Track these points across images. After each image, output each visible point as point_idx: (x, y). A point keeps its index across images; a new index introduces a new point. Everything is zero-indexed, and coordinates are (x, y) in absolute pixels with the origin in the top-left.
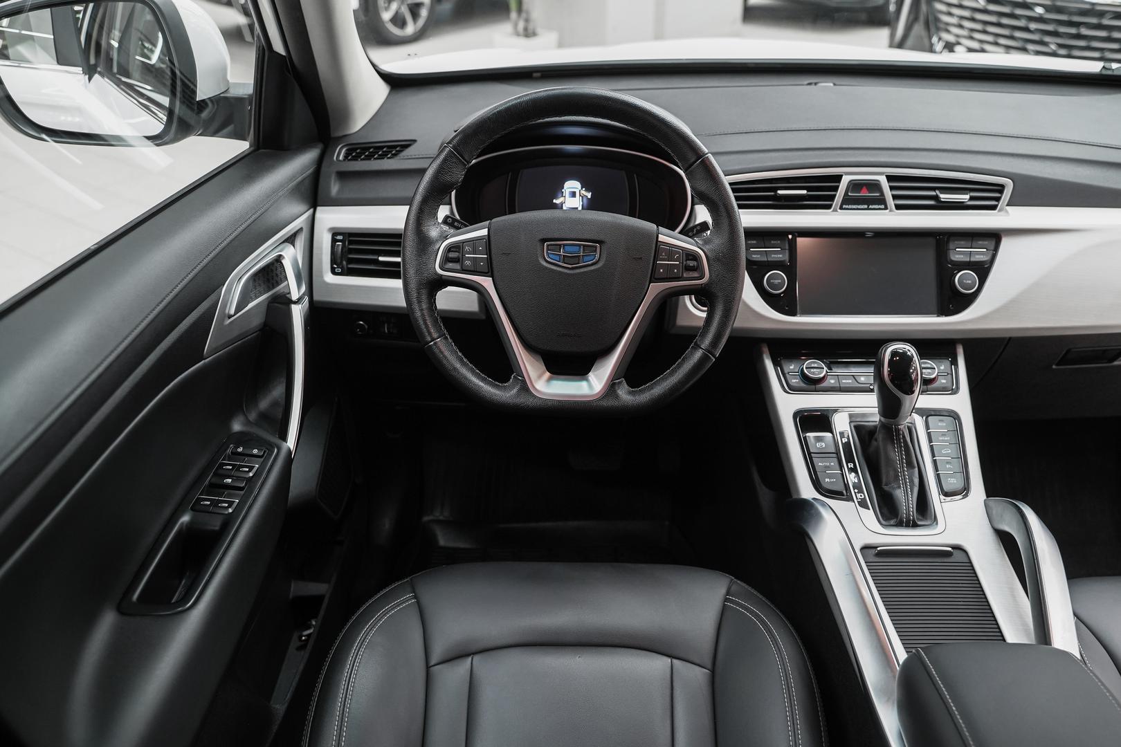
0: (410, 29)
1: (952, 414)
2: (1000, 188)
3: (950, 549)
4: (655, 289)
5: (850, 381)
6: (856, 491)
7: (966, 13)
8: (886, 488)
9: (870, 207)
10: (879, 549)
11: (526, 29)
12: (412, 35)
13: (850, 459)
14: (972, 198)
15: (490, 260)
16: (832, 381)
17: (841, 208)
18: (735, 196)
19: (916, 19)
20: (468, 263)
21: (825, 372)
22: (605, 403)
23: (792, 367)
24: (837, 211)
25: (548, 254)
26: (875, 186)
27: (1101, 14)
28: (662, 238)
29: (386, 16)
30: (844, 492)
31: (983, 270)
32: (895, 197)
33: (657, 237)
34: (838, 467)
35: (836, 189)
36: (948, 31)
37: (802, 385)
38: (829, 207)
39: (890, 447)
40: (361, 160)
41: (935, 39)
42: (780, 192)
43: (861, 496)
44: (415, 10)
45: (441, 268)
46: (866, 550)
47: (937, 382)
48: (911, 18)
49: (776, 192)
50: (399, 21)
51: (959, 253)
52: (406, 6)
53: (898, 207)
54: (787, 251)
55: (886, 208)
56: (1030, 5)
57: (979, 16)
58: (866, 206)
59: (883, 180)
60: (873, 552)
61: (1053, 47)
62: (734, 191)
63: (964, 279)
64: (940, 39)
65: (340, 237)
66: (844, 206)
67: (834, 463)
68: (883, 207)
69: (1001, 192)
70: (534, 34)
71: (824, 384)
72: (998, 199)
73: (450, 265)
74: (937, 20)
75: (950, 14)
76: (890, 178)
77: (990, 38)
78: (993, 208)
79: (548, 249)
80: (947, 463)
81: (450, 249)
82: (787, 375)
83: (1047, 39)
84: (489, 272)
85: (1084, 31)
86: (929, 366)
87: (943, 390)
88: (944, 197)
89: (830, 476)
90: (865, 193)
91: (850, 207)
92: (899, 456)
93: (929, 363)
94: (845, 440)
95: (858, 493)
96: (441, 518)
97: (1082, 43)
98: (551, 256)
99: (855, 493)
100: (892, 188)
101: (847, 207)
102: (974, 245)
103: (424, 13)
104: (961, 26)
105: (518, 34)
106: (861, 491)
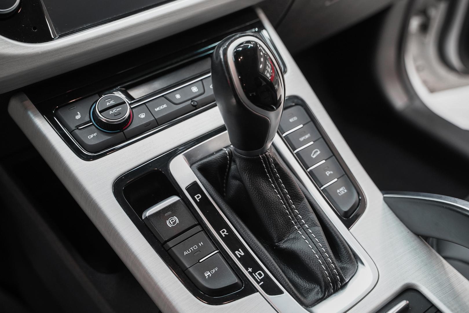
5: (165, 106)
6: (250, 270)
8: (284, 245)
13: (217, 222)
16: (142, 116)
23: (78, 117)
30: (237, 281)
34: (209, 245)
37: (105, 138)
39: (263, 185)
43: (260, 275)
67: (202, 241)
71: (135, 124)
82: (77, 132)
89: (207, 266)
92: (279, 193)
94: (199, 197)
95: (254, 271)
99: (249, 272)
106: (256, 268)
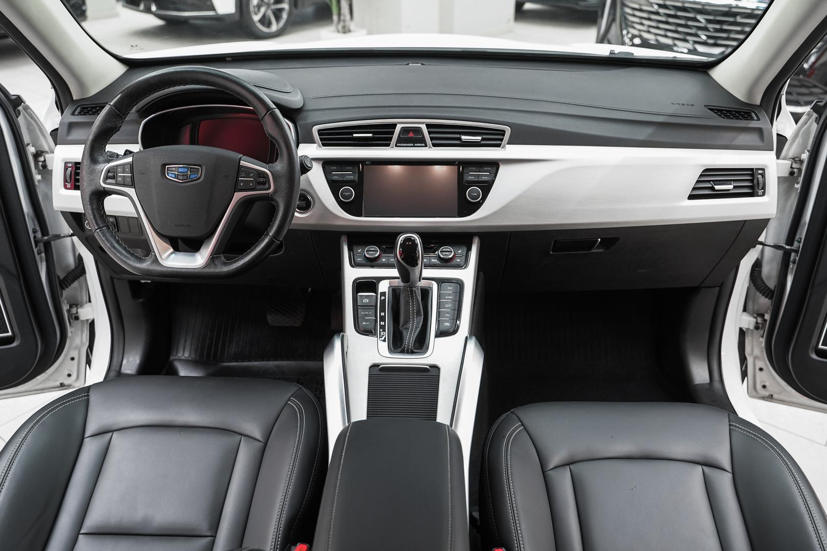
0: (274, 28)
1: (459, 282)
2: (503, 133)
3: (428, 367)
4: (238, 196)
6: (381, 330)
7: (645, 15)
8: (401, 329)
9: (415, 145)
10: (381, 366)
11: (344, 27)
12: (275, 32)
13: (383, 309)
14: (483, 139)
15: (132, 178)
16: (384, 260)
17: (396, 146)
18: (320, 138)
19: (614, 20)
20: (120, 179)
21: (378, 253)
22: (206, 270)
23: (358, 251)
24: (393, 148)
25: (168, 173)
26: (418, 131)
27: (735, 15)
28: (242, 163)
29: (256, 18)
30: (373, 331)
31: (486, 187)
32: (432, 139)
33: (240, 162)
34: (374, 315)
35: (393, 133)
36: (634, 28)
37: (363, 262)
38: (388, 145)
40: (89, 114)
41: (625, 32)
42: (355, 135)
43: (383, 334)
44: (278, 14)
45: (104, 182)
46: (374, 367)
47: (454, 261)
48: (610, 20)
49: (353, 135)
50: (265, 21)
51: (471, 175)
52: (270, 11)
53: (435, 145)
54: (357, 174)
55: (426, 146)
56: (687, 9)
57: (653, 17)
58: (412, 145)
59: (424, 127)
60: (377, 368)
61: (704, 38)
62: (320, 134)
63: (473, 192)
64: (628, 33)
65: (70, 165)
66: (398, 145)
67: (372, 312)
68: (424, 145)
69: (504, 135)
70: (350, 31)
71: (377, 262)
72: (502, 140)
73: (109, 181)
74: (626, 19)
75: (634, 15)
76: (428, 126)
77: (662, 32)
78: (499, 146)
79: (168, 170)
80: (447, 313)
81: (109, 171)
82: (355, 255)
83: (700, 33)
84: (133, 185)
85: (725, 27)
86: (448, 250)
87: (458, 266)
88: (464, 138)
89: (366, 321)
90: (411, 135)
91: (402, 145)
92: (411, 308)
93: (449, 248)
94: (383, 298)
95: (382, 332)
96: (183, 358)
97: (724, 35)
98: (170, 175)
99: (380, 332)
100: (430, 133)
101: (400, 145)
102: (481, 170)
103: (285, 16)
104: (642, 24)
105: (338, 31)
106: (384, 331)
